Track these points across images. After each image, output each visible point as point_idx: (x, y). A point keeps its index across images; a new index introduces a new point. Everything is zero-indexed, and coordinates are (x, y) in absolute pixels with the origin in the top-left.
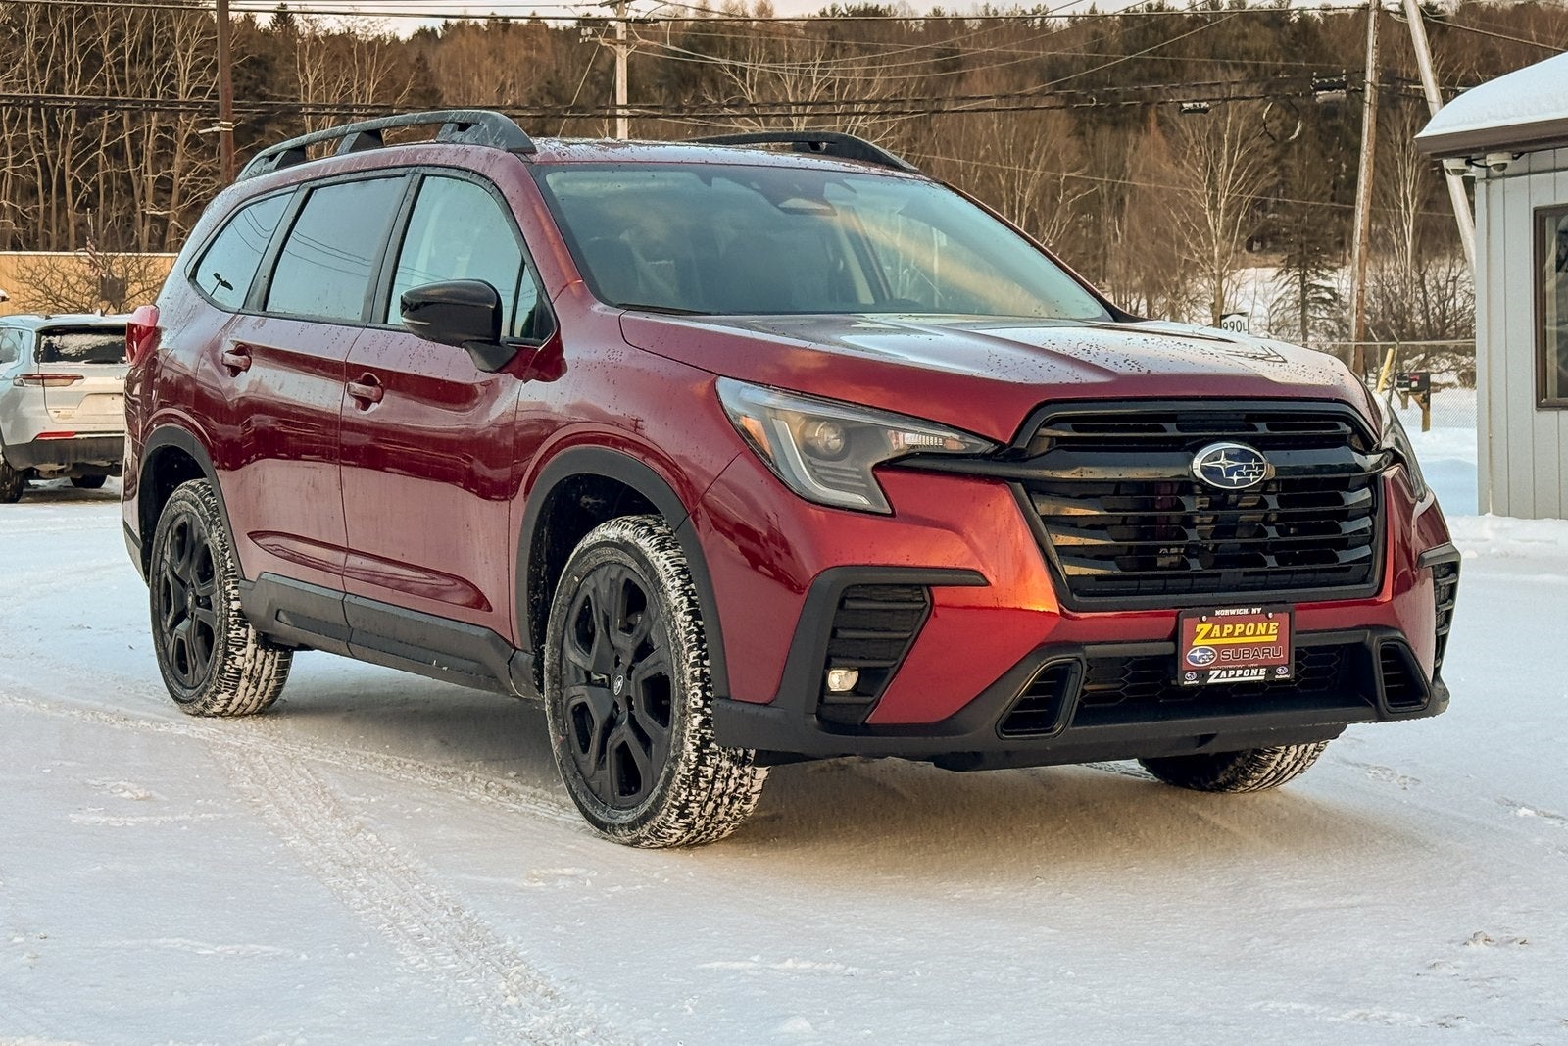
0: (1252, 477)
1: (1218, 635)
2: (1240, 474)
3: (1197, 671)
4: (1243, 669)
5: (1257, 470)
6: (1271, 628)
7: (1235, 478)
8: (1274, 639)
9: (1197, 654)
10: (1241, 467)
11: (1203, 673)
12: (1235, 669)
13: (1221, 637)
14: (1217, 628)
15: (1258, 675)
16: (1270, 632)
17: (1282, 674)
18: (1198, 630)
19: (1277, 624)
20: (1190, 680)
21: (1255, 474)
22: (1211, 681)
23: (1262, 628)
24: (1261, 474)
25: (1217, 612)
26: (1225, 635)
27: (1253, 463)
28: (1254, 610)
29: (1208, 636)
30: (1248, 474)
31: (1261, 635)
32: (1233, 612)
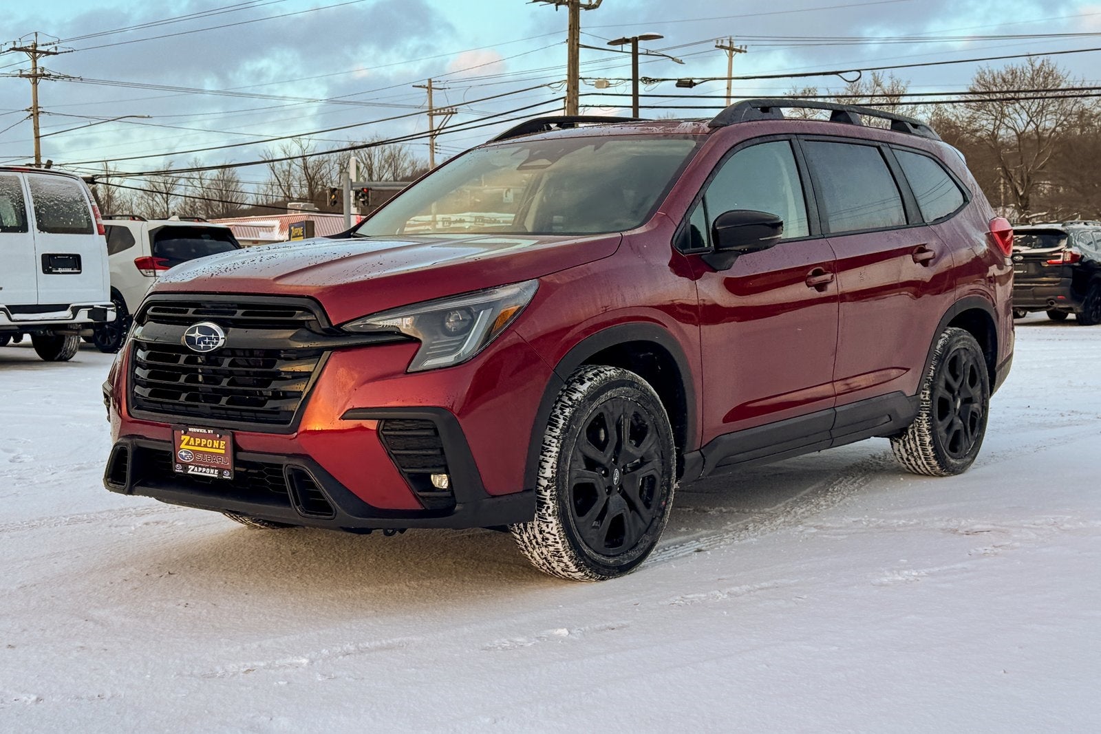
0: (211, 345)
1: (193, 444)
2: (205, 343)
3: (182, 464)
4: (206, 468)
5: (215, 341)
6: (221, 445)
7: (202, 345)
8: (223, 452)
9: (184, 454)
10: (205, 338)
11: (185, 466)
12: (202, 467)
13: (194, 446)
14: (192, 439)
15: (213, 473)
16: (221, 447)
17: (227, 476)
18: (182, 439)
19: (224, 442)
20: (178, 469)
21: (213, 343)
22: (190, 472)
23: (216, 444)
24: (217, 343)
25: (190, 429)
26: (196, 444)
27: (213, 336)
28: (209, 431)
29: (188, 444)
30: (209, 343)
31: (216, 448)
32: (198, 430)
